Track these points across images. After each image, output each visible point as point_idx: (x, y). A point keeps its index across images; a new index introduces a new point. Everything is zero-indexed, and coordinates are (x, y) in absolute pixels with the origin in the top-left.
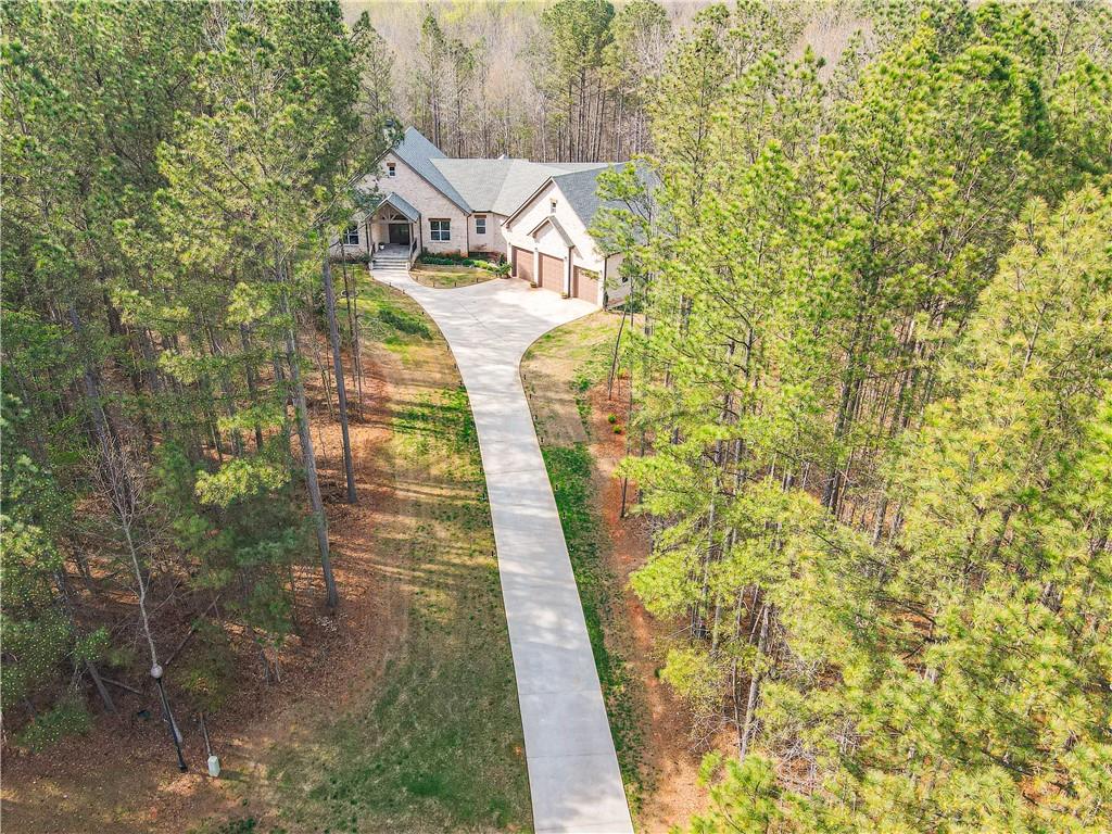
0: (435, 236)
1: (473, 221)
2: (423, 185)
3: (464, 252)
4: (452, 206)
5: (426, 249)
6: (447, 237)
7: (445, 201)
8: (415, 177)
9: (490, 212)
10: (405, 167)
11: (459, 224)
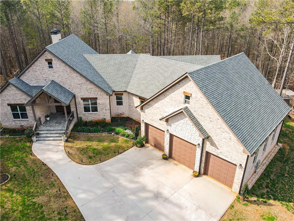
0: (87, 109)
1: (114, 97)
2: (75, 75)
3: (108, 119)
4: (97, 89)
5: (81, 118)
6: (95, 109)
7: (92, 86)
8: (68, 69)
9: (125, 91)
10: (60, 62)
11: (103, 101)
